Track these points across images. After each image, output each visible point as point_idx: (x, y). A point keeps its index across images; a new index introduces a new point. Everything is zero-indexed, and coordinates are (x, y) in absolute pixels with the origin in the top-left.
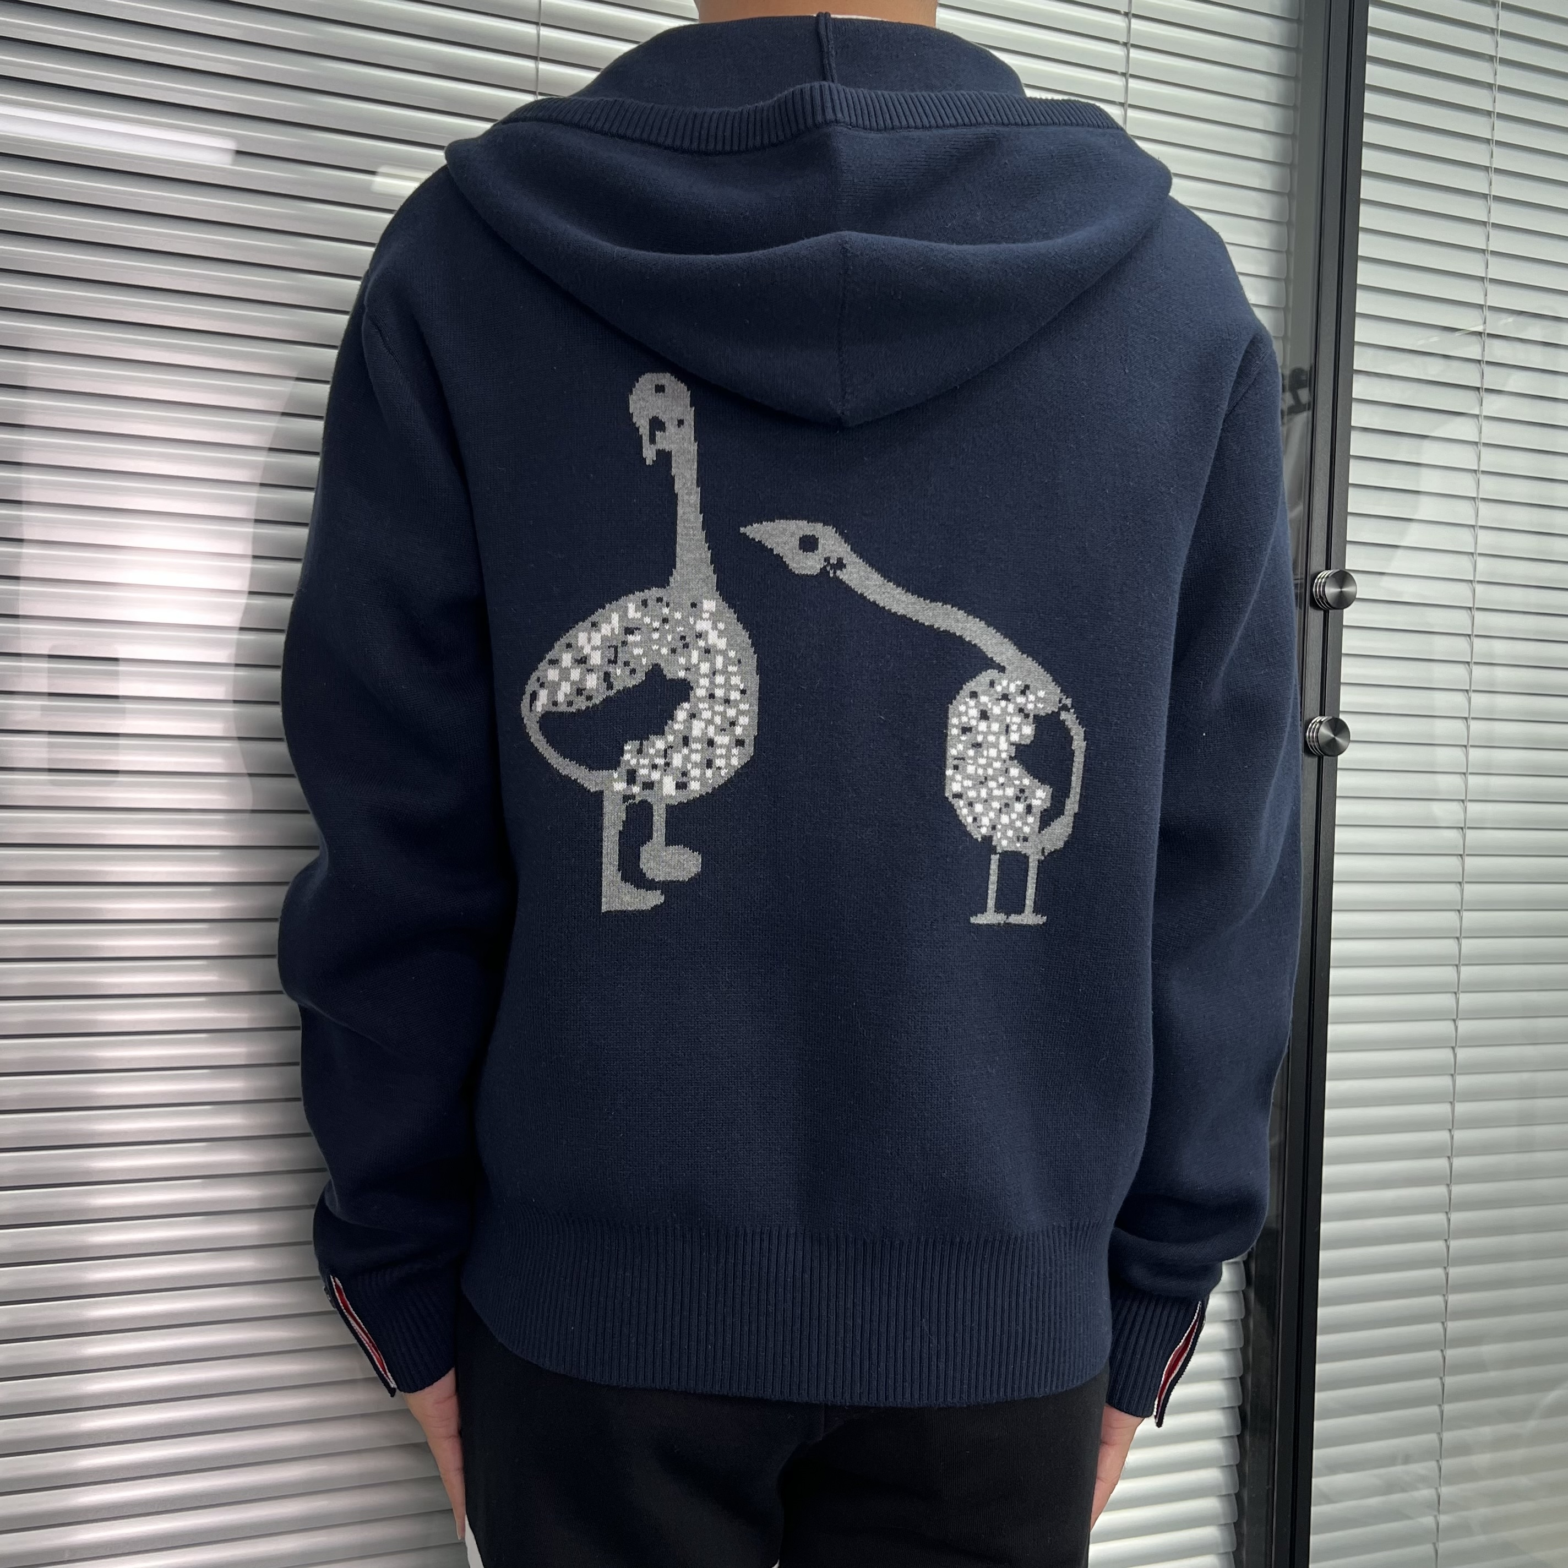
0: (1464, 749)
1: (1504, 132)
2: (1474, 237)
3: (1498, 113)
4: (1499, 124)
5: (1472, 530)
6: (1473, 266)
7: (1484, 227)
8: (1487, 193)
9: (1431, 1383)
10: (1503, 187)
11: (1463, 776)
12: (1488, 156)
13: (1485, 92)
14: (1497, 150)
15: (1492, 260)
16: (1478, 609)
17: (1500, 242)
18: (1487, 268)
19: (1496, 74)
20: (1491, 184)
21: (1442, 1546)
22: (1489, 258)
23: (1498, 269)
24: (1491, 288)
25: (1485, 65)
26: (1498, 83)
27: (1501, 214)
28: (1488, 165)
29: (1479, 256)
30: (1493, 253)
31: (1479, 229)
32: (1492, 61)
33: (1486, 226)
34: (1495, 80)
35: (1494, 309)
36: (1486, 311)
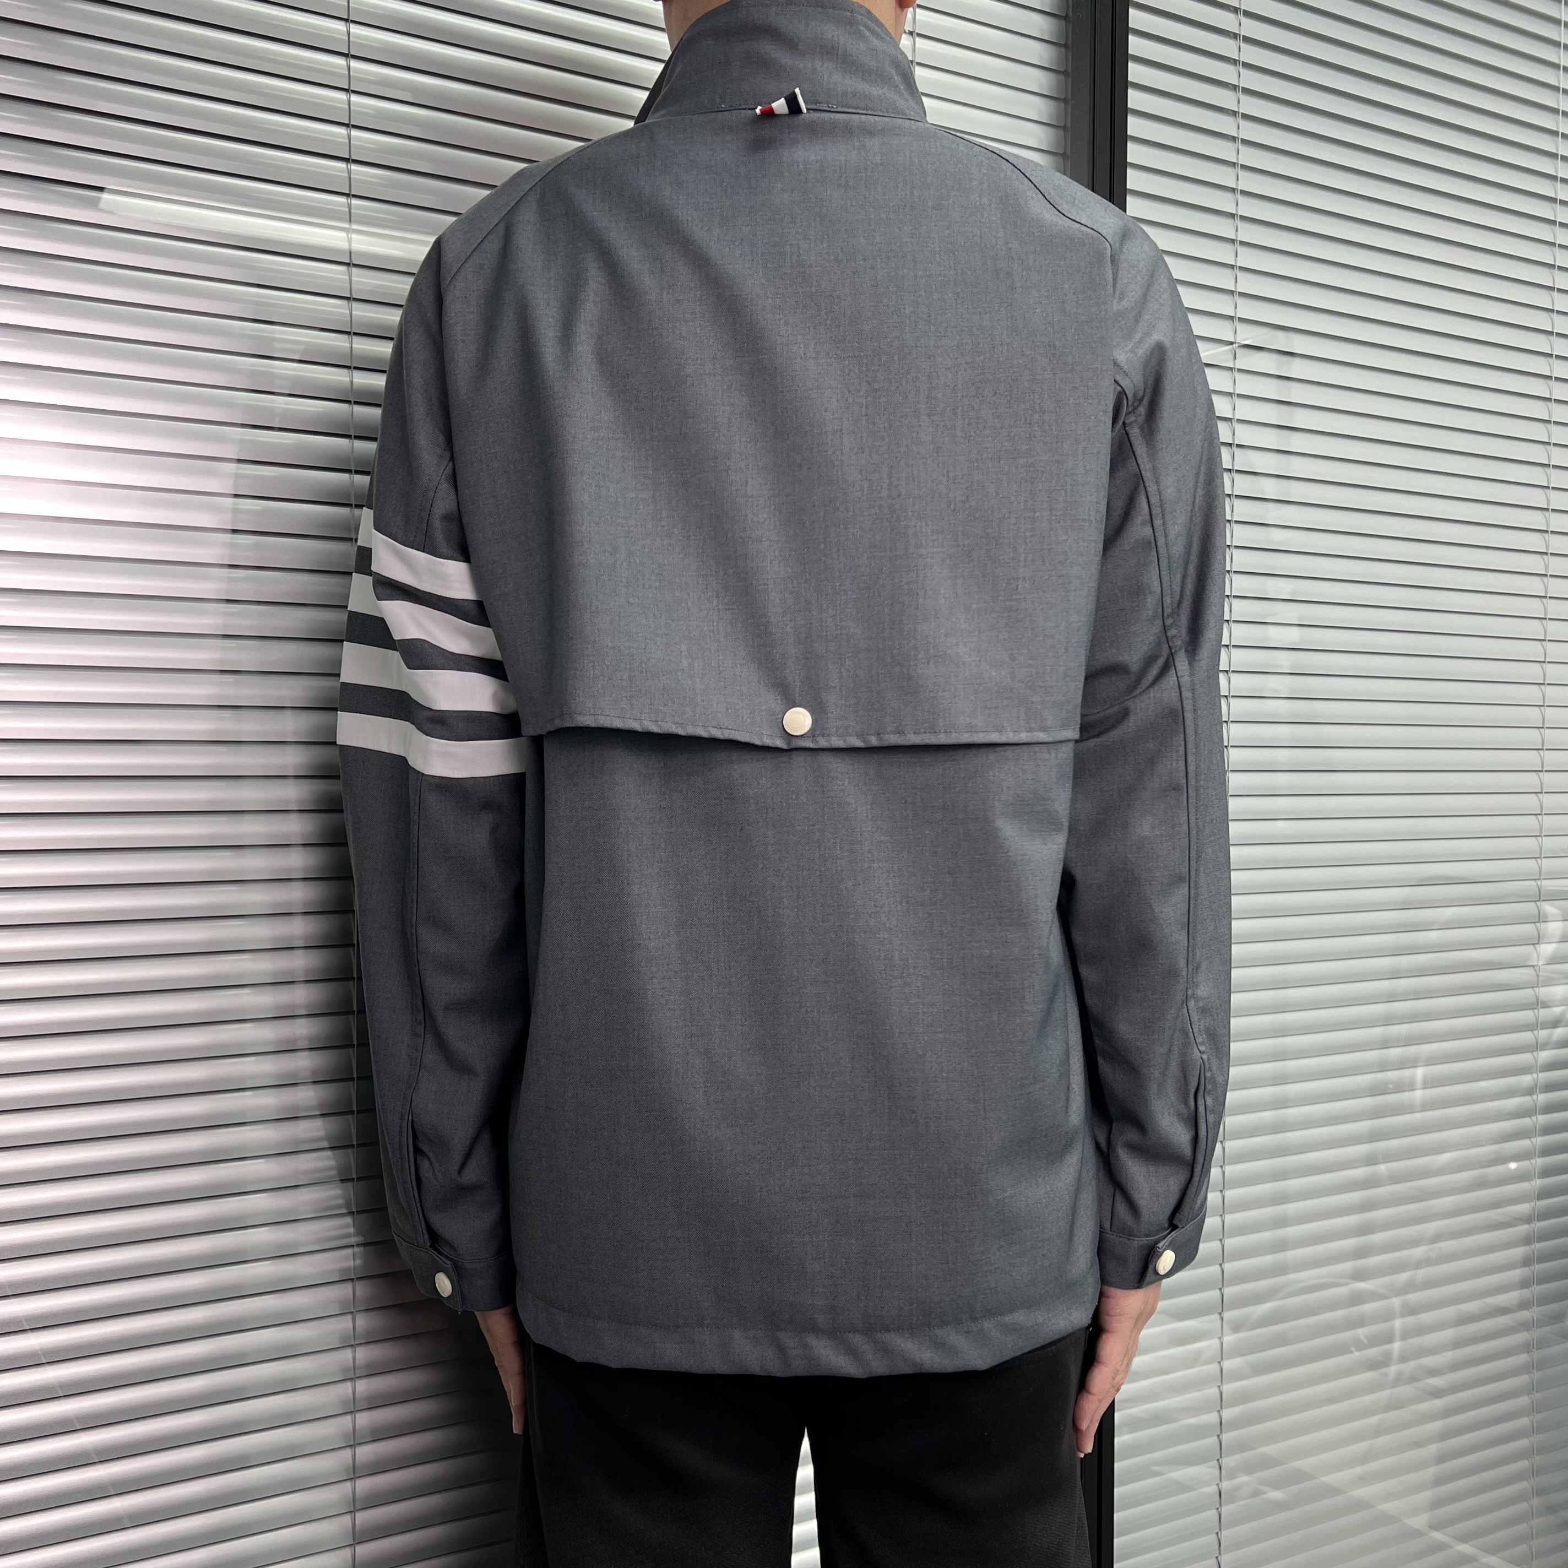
1: (1249, 157)
2: (1223, 253)
3: (1242, 139)
4: (1243, 149)
6: (1223, 279)
7: (1232, 244)
8: (1234, 212)
10: (1248, 208)
12: (1235, 178)
13: (1230, 119)
14: (1242, 173)
15: (1240, 275)
17: (1247, 258)
18: (1236, 282)
19: (1239, 102)
20: (1237, 205)
22: (1238, 273)
23: (1248, 284)
24: (1241, 301)
25: (1230, 94)
26: (1241, 111)
27: (1248, 233)
28: (1235, 187)
29: (1228, 272)
30: (1242, 268)
31: (1229, 246)
32: (1236, 90)
33: (1234, 243)
34: (1239, 108)
35: (1242, 320)
36: (1236, 322)
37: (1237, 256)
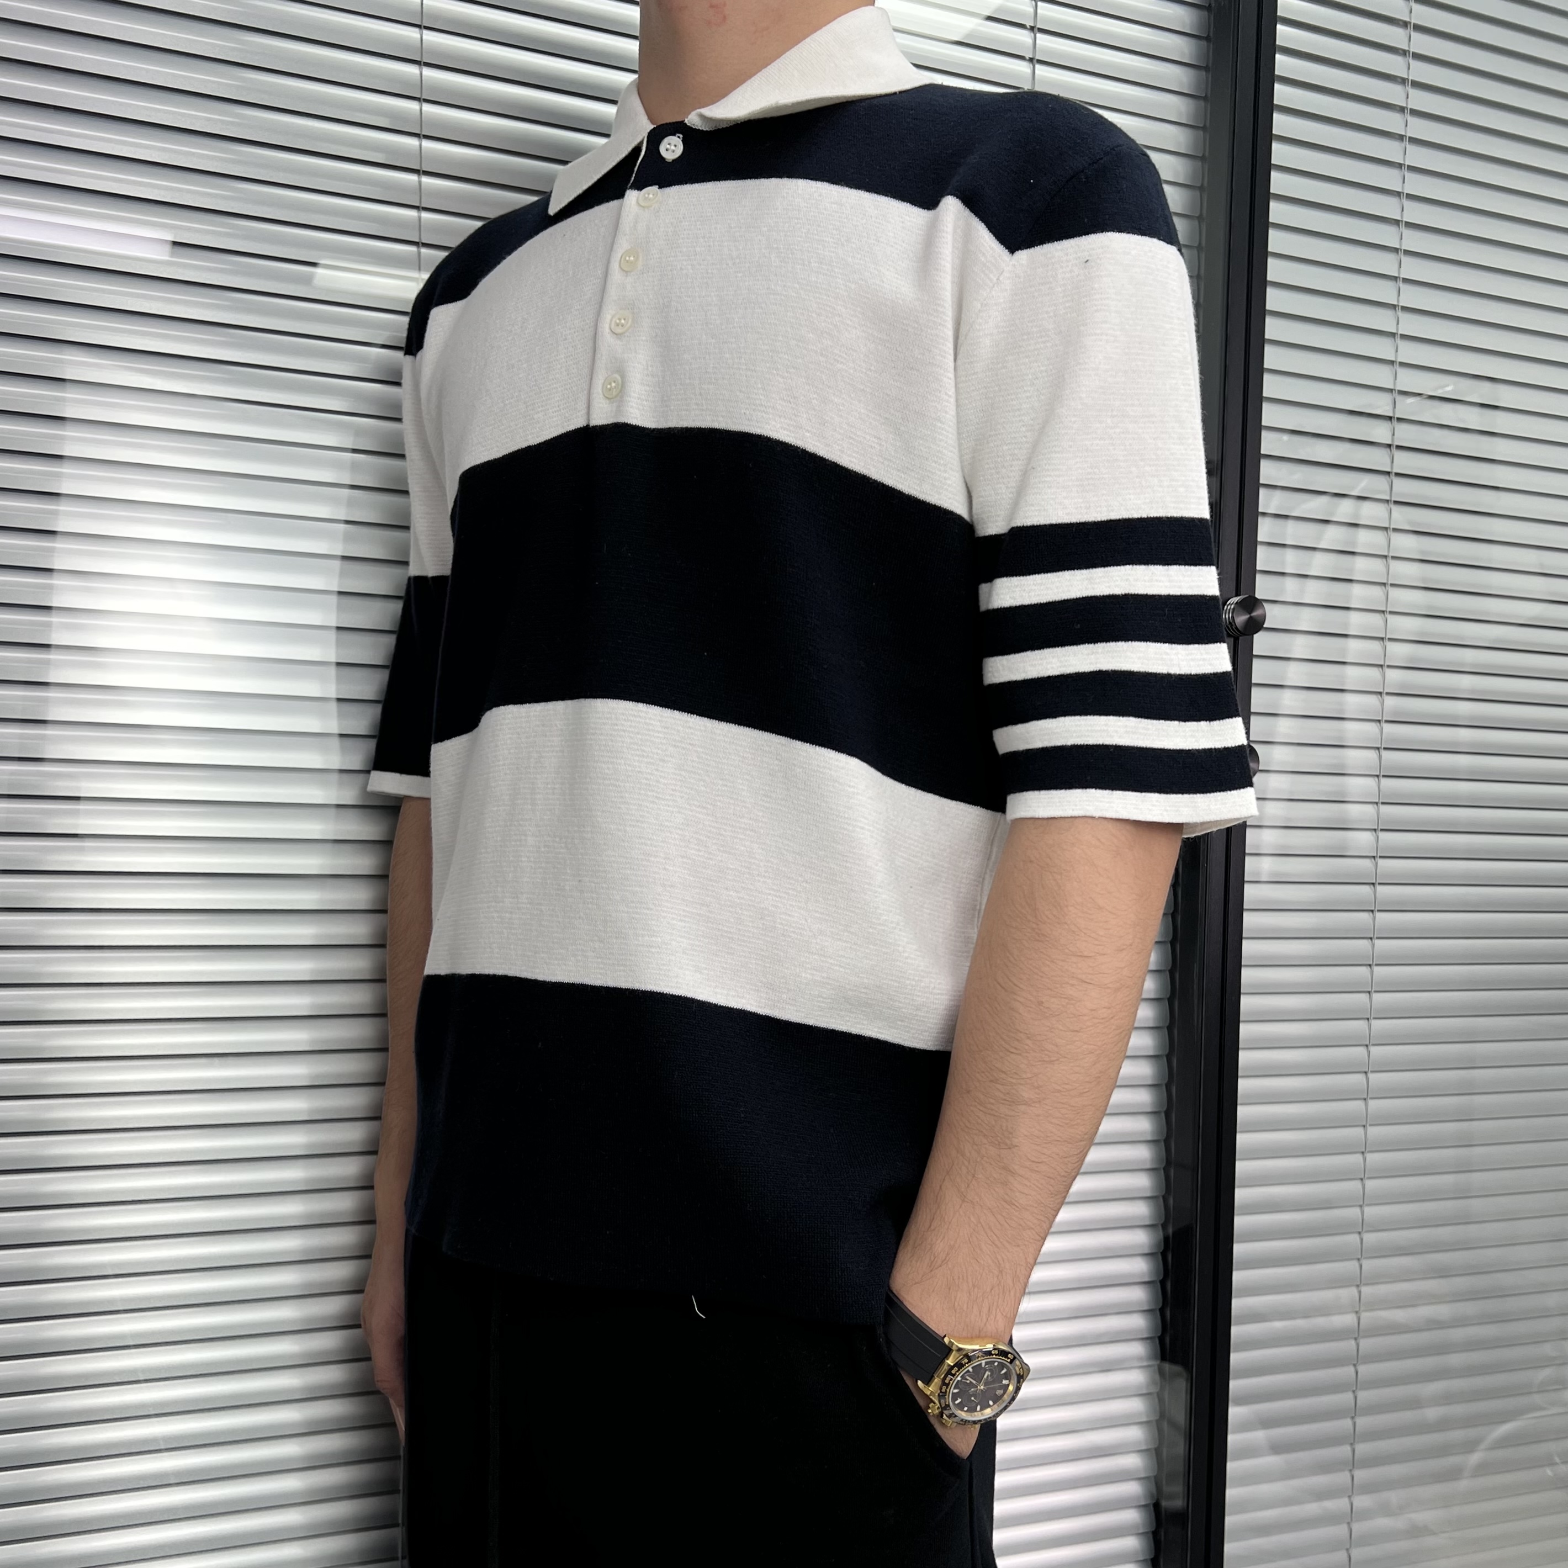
0: (1376, 779)
1: (1418, 157)
2: (1385, 264)
3: (1410, 137)
4: (1411, 148)
5: (1384, 560)
6: (1384, 292)
7: (1395, 254)
8: (1399, 218)
9: (1345, 1398)
10: (1415, 213)
11: (1375, 806)
12: (1401, 181)
13: (1397, 116)
14: (1409, 176)
15: (1404, 287)
16: (1390, 639)
17: (1413, 268)
18: (1399, 295)
19: (1408, 97)
20: (1403, 210)
21: (1356, 1553)
22: (1401, 285)
23: (1412, 297)
24: (1403, 316)
25: (1397, 88)
26: (1410, 106)
27: (1414, 241)
28: (1400, 190)
29: (1390, 284)
30: (1405, 280)
31: (1391, 257)
32: (1405, 84)
33: (1398, 253)
34: (1407, 104)
35: (1404, 337)
36: (1398, 340)
37: (1400, 267)
